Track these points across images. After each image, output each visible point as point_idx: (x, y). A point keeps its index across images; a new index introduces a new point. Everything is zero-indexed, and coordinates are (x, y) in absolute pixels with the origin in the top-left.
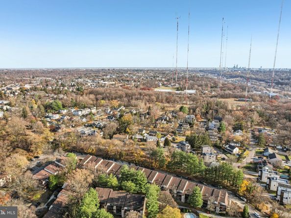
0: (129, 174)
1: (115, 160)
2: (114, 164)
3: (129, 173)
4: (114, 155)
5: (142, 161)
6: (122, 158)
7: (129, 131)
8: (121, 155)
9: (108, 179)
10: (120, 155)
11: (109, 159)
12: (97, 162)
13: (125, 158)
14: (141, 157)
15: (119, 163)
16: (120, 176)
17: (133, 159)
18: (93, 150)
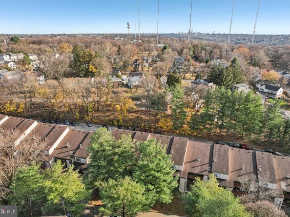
0: (115, 154)
1: (72, 124)
2: (67, 130)
3: (116, 150)
4: (68, 112)
5: (130, 119)
6: (87, 118)
7: (94, 70)
8: (83, 110)
9: (48, 183)
10: (80, 112)
11: (57, 121)
12: (22, 128)
13: (93, 117)
14: (129, 111)
15: (81, 129)
16: (88, 161)
17: (112, 117)
18: (18, 105)
